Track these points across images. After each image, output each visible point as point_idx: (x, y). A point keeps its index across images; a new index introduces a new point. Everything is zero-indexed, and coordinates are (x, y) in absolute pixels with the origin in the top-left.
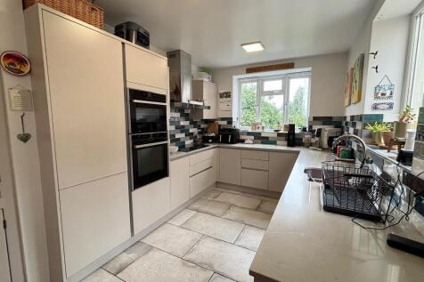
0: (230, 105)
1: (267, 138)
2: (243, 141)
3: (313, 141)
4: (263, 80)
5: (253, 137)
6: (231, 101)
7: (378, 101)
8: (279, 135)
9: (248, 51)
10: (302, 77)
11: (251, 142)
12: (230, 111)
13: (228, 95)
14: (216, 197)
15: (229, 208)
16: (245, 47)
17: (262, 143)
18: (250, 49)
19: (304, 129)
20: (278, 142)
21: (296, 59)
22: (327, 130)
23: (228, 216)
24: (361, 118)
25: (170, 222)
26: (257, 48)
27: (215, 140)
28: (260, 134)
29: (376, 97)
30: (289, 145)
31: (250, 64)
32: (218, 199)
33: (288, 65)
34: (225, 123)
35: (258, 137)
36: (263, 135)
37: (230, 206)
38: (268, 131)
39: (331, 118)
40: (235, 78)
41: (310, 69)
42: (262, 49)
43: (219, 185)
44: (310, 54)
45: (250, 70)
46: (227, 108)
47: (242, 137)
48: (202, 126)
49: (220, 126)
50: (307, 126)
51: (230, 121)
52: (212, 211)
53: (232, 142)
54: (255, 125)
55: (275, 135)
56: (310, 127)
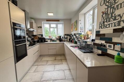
0: (42, 30)
1: (54, 40)
2: (47, 41)
3: (65, 40)
4: (51, 24)
5: (50, 40)
6: (42, 29)
7: (81, 30)
8: (57, 39)
9: (49, 15)
10: (61, 24)
11: (50, 41)
12: (42, 32)
13: (41, 27)
14: (41, 60)
15: (47, 62)
16: (48, 14)
17: (53, 41)
18: (50, 14)
19: (63, 37)
20: (57, 41)
21: (60, 19)
22: (69, 37)
23: (48, 64)
24: (78, 34)
25: (28, 72)
26: (52, 14)
27: (38, 42)
28: (52, 39)
29: (81, 29)
30: (60, 41)
31: (48, 19)
32: (43, 60)
33: (58, 20)
34: (40, 36)
35: (51, 40)
36: (53, 39)
37: (47, 61)
38: (54, 38)
39: (68, 34)
40: (43, 22)
41: (63, 22)
42: (53, 15)
43: (41, 56)
44: (63, 18)
45: (47, 21)
46: (41, 31)
47: (46, 40)
48: (32, 37)
49: (38, 37)
50: (63, 36)
51: (42, 35)
52: (42, 64)
53: (44, 42)
54: (50, 37)
55: (56, 39)
56: (64, 37)
